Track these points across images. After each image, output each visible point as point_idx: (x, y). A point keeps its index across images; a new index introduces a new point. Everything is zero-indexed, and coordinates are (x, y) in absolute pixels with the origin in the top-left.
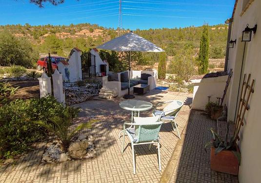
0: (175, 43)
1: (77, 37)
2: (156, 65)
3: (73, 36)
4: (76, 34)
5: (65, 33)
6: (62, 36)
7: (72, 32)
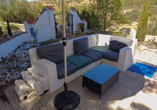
0: (151, 6)
1: (81, 4)
2: (135, 24)
3: (79, 5)
4: (81, 3)
5: (75, 3)
6: (73, 5)
7: (79, 2)
